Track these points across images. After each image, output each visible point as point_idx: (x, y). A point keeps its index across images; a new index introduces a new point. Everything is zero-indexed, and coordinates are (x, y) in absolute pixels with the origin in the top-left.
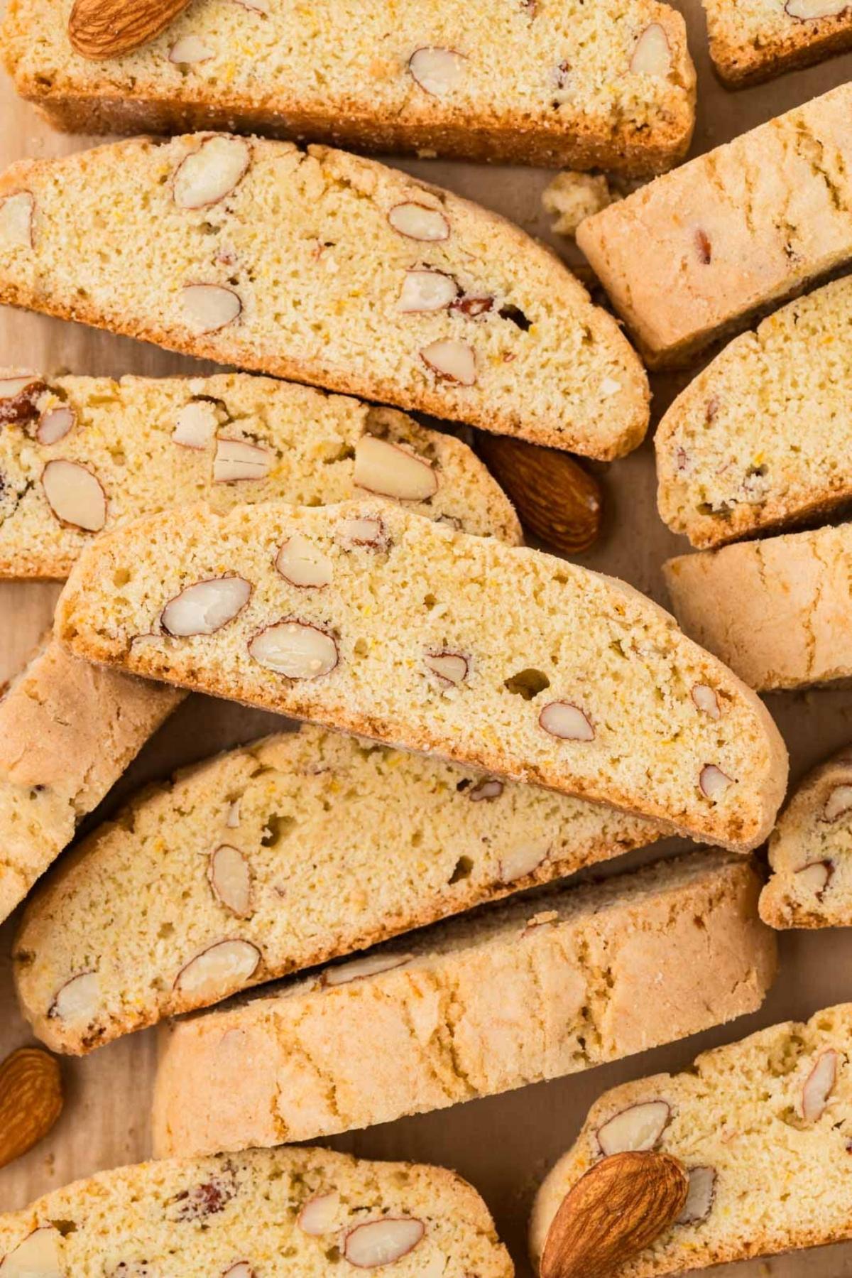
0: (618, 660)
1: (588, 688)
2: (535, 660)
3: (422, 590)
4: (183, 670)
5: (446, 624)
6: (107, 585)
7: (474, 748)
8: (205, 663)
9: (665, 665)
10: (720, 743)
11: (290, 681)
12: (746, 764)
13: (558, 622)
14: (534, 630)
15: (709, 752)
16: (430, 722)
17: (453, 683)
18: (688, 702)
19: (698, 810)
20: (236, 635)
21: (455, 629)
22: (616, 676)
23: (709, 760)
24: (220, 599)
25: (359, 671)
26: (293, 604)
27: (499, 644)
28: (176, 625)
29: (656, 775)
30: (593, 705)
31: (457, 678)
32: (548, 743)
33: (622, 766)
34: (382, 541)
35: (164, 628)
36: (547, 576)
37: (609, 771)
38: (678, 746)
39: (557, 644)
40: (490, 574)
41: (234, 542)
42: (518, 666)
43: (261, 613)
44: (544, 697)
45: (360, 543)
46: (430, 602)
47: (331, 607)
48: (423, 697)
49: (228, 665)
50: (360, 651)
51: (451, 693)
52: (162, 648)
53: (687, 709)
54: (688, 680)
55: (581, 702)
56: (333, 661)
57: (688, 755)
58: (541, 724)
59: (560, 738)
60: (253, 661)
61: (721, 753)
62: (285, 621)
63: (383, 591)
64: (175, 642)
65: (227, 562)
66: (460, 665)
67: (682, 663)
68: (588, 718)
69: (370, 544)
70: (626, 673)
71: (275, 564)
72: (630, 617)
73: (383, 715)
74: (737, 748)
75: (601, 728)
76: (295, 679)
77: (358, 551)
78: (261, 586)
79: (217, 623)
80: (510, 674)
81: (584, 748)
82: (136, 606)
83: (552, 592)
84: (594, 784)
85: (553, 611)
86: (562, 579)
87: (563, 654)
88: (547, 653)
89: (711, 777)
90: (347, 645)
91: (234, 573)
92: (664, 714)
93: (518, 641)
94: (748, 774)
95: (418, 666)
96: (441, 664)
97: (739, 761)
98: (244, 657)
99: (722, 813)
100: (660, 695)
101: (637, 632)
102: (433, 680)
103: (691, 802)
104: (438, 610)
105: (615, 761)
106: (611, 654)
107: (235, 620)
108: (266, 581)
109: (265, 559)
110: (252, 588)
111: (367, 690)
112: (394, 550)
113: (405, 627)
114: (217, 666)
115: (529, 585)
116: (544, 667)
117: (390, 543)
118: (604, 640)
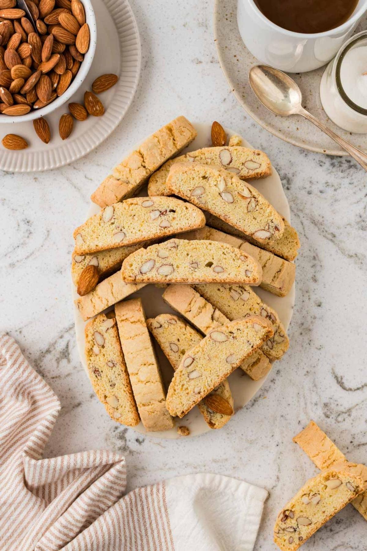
0: (225, 256)
1: (220, 262)
2: (210, 260)
3: (185, 253)
4: (146, 279)
5: (191, 258)
6: (129, 268)
7: (203, 279)
8: (150, 277)
9: (233, 254)
10: (247, 266)
11: (166, 276)
12: (253, 268)
13: (212, 251)
14: (208, 254)
15: (246, 268)
16: (194, 276)
17: (196, 268)
18: (240, 260)
19: (247, 279)
20: (154, 270)
21: (194, 258)
22: (225, 259)
23: (246, 269)
24: (149, 265)
25: (178, 270)
26: (163, 262)
27: (203, 259)
28: (143, 271)
29: (237, 275)
30: (222, 265)
31: (196, 267)
32: (216, 274)
33: (231, 275)
34: (176, 246)
35: (141, 273)
36: (207, 244)
37: (228, 276)
38: (240, 268)
39: (213, 256)
40: (197, 246)
41: (149, 253)
42: (207, 262)
43: (158, 265)
44: (213, 266)
45: (172, 247)
46: (188, 255)
47: (170, 260)
48: (191, 272)
49: (154, 276)
50: (178, 267)
51: (196, 270)
52: (141, 276)
53: (240, 261)
54: (238, 256)
55: (220, 265)
56: (173, 270)
57: (242, 270)
58: (214, 271)
59: (218, 273)
60: (159, 274)
61: (248, 268)
62: (162, 265)
63: (179, 255)
64: (144, 275)
65: (149, 257)
66: (196, 264)
67: (236, 253)
68: (222, 268)
69: (174, 247)
70: (227, 258)
71: (158, 256)
72: (225, 247)
73: (185, 277)
74: (250, 266)
75: (225, 269)
76: (167, 275)
77: (172, 249)
78: (156, 260)
79: (150, 269)
80: (206, 264)
81: (222, 273)
82: (135, 270)
83: (209, 246)
84: (226, 279)
85: (210, 250)
86: (210, 244)
87: (215, 257)
88: (211, 258)
89: (247, 272)
90: (175, 266)
91: (151, 259)
92: (236, 263)
93: (206, 257)
94: (254, 270)
95: (189, 267)
96: (193, 265)
97: (252, 268)
98: (157, 274)
99: (251, 278)
100: (234, 260)
101: (227, 250)
102: (192, 269)
103: (245, 277)
104: (189, 256)
105: (229, 274)
106: (223, 255)
107: (153, 267)
108: (157, 259)
109: (156, 255)
110: (155, 261)
111: (181, 274)
112: (179, 247)
113: (184, 260)
114: (152, 277)
115: (205, 247)
116: (212, 261)
117: (178, 246)
118: (222, 253)
